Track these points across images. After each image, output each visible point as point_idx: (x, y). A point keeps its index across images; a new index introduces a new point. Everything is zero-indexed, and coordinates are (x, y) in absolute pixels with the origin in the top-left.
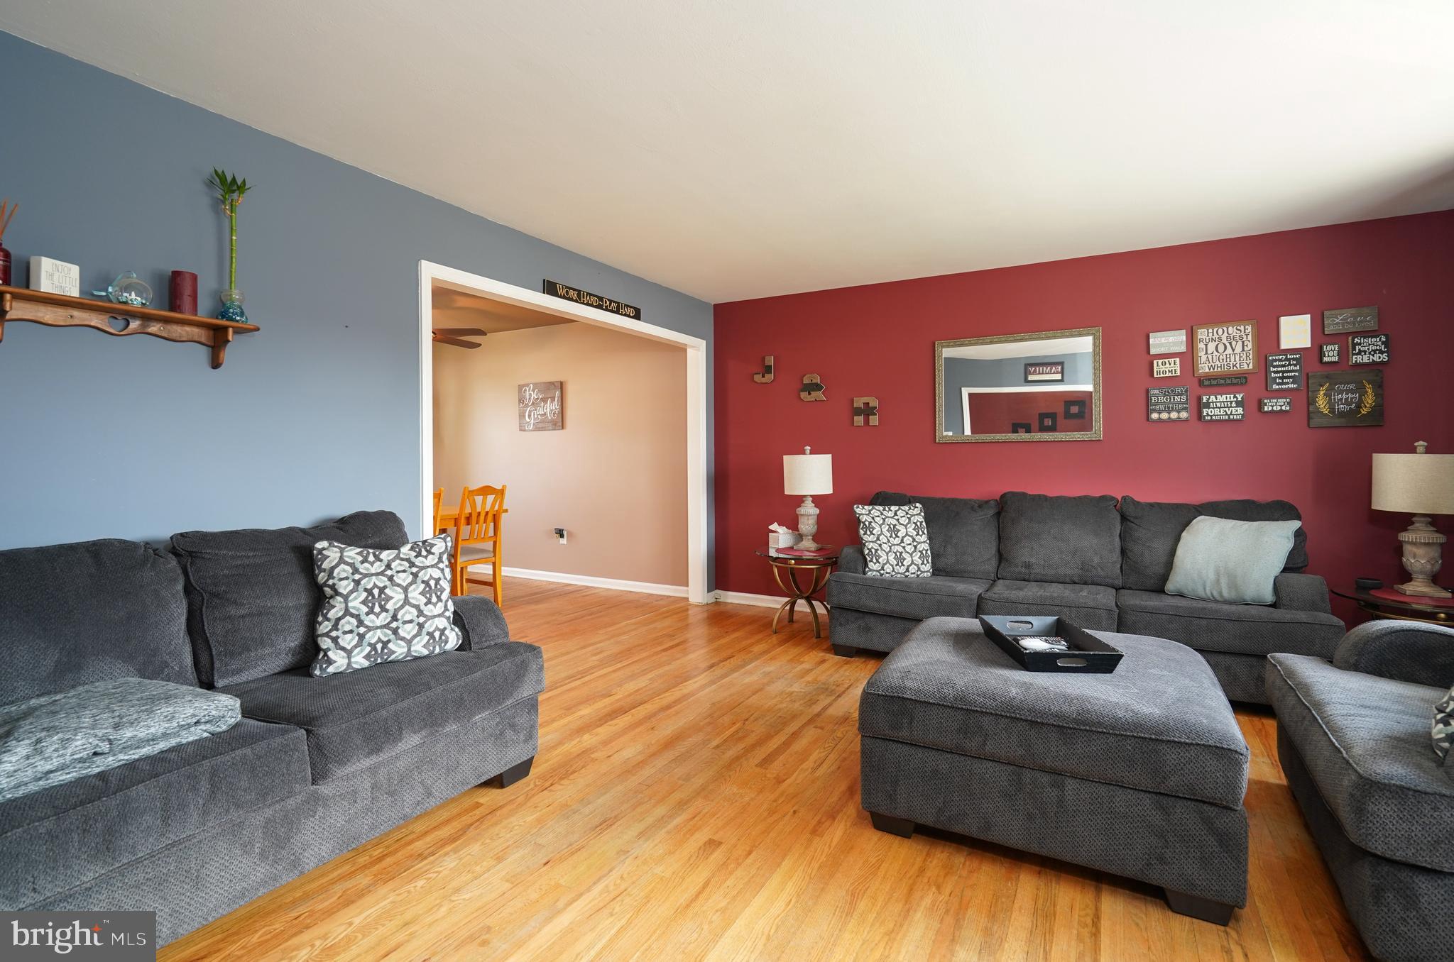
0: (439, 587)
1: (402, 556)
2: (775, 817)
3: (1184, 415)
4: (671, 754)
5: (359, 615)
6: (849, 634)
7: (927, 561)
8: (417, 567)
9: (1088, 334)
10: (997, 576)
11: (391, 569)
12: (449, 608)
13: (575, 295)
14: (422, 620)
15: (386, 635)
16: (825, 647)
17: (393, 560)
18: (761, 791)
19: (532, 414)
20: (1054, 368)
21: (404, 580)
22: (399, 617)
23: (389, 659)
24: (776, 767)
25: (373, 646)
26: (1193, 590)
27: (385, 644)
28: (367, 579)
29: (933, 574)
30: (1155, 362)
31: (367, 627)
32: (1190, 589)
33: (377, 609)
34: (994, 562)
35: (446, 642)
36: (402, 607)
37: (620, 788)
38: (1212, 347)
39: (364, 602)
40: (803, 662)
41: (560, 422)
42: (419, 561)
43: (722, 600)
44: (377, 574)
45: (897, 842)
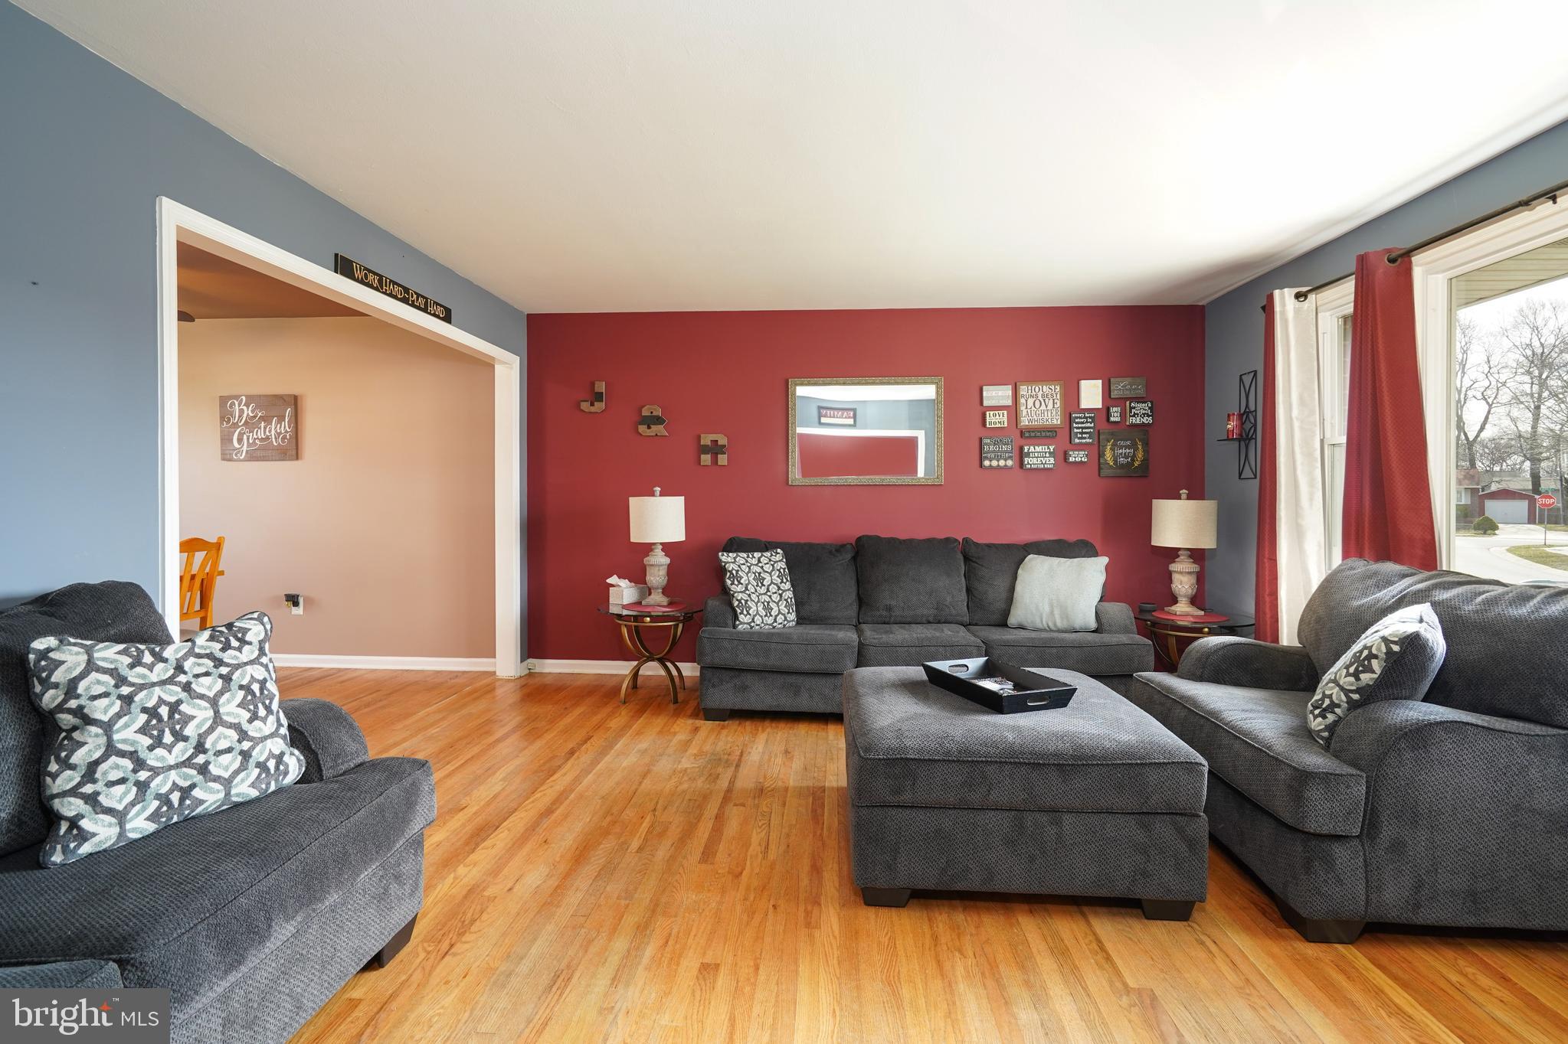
0: (266, 692)
1: (197, 650)
2: (757, 918)
3: (1010, 463)
4: (589, 870)
5: (136, 752)
6: (724, 696)
7: (792, 609)
8: (227, 665)
9: (932, 383)
10: (859, 620)
11: (185, 673)
12: (282, 722)
13: (376, 281)
14: (246, 745)
15: (186, 777)
16: (689, 712)
17: (185, 657)
18: (723, 891)
19: (245, 437)
20: (845, 413)
21: (210, 688)
22: (207, 746)
23: (194, 814)
24: (722, 858)
25: (165, 799)
26: (1032, 622)
27: (186, 792)
28: (144, 692)
29: (798, 623)
30: (988, 413)
31: (151, 769)
32: (1029, 621)
33: (168, 738)
34: (855, 607)
35: (286, 773)
36: (211, 729)
37: (550, 927)
38: (1030, 401)
39: (143, 730)
40: (675, 734)
41: (292, 449)
42: (229, 657)
43: (537, 670)
44: (163, 683)
45: (894, 914)
